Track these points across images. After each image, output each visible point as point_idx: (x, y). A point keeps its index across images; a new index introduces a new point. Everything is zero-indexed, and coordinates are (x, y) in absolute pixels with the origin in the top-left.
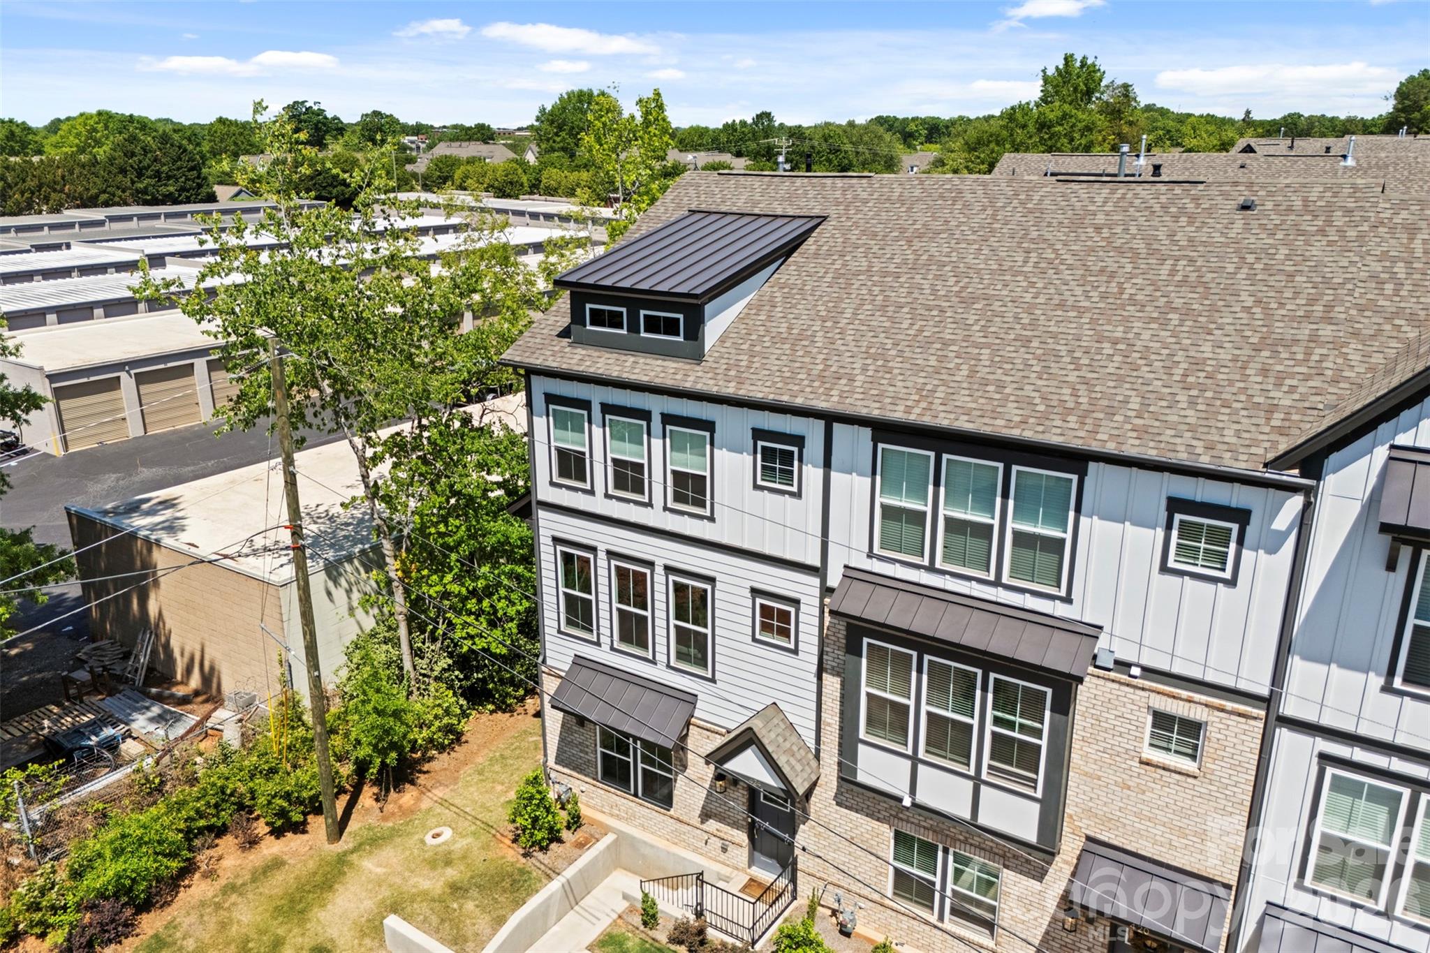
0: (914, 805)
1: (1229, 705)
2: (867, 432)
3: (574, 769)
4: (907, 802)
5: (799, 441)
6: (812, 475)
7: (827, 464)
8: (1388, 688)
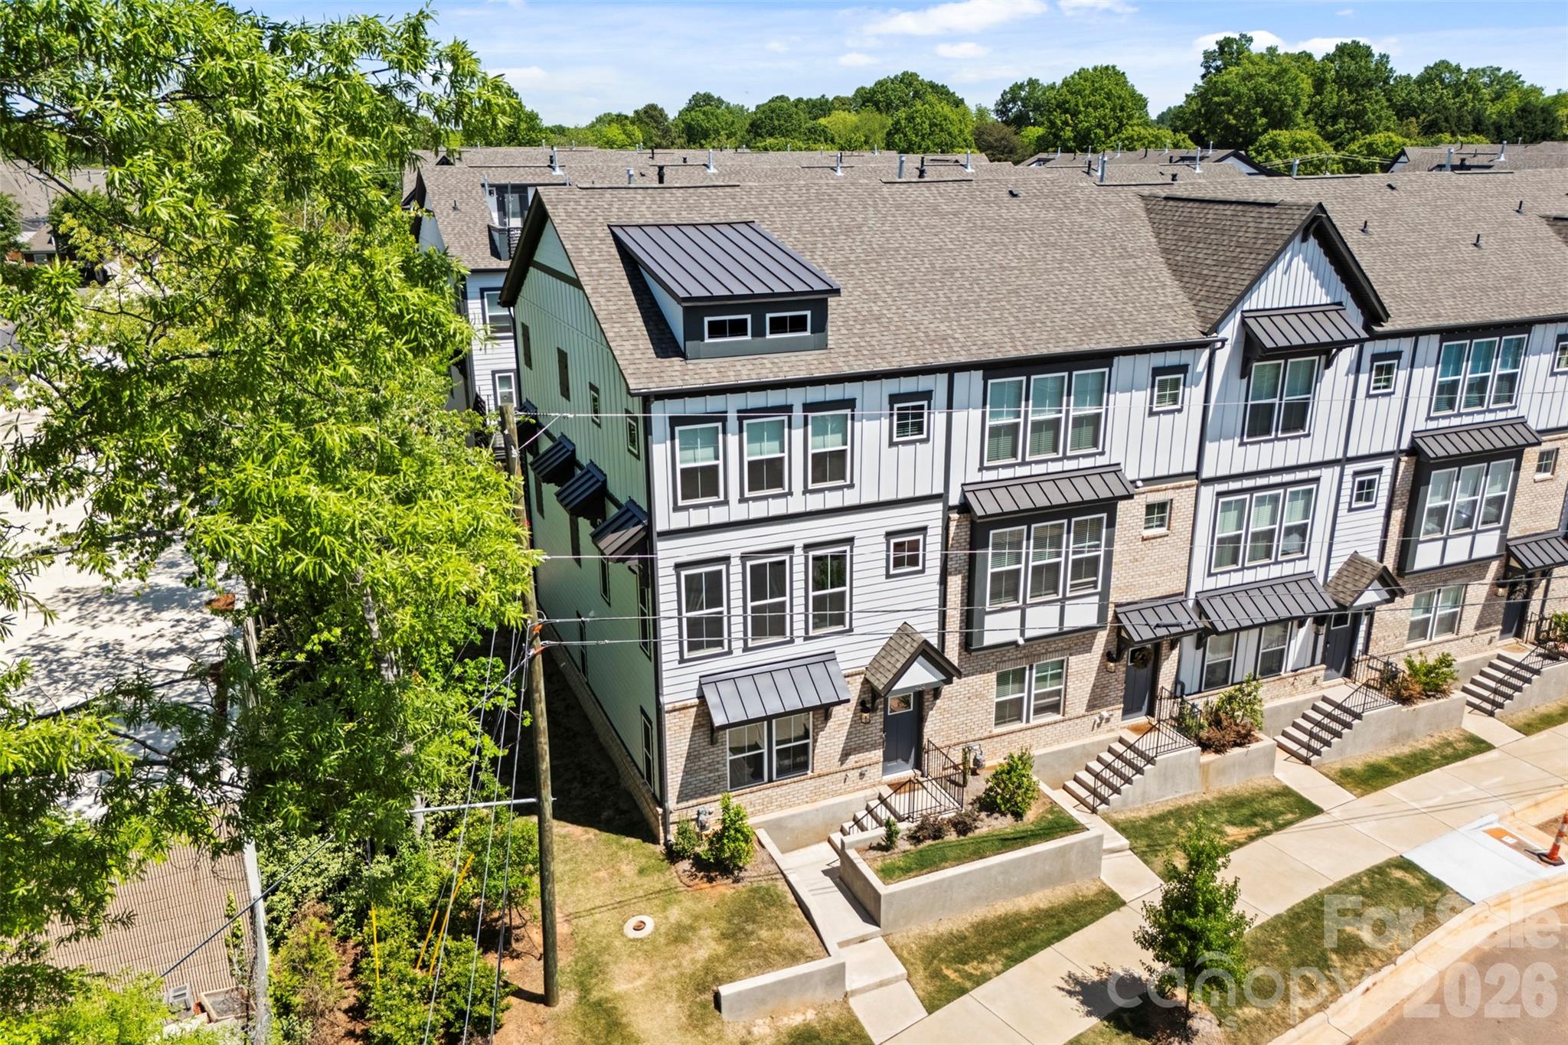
0: (1026, 640)
1: (1183, 483)
2: (978, 375)
3: (701, 795)
4: (1021, 642)
5: (927, 395)
6: (937, 420)
7: (950, 406)
8: (1242, 444)
